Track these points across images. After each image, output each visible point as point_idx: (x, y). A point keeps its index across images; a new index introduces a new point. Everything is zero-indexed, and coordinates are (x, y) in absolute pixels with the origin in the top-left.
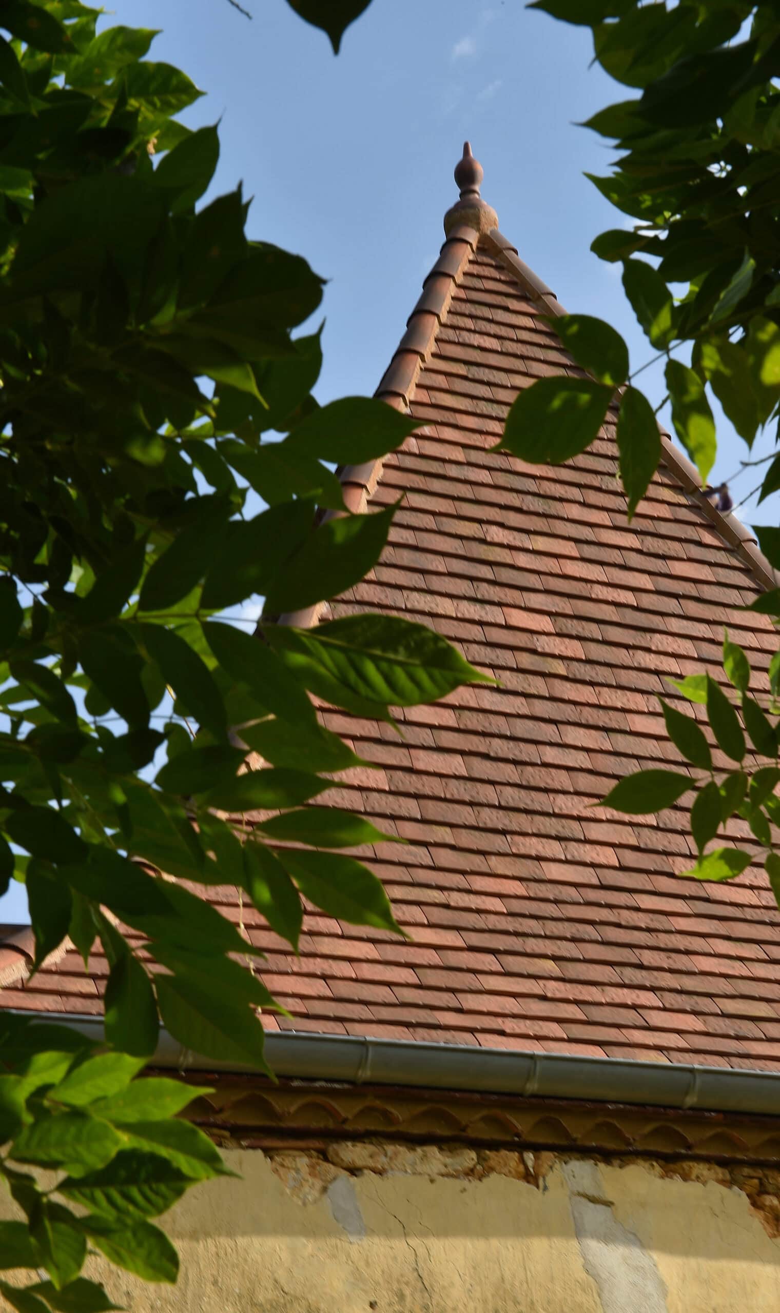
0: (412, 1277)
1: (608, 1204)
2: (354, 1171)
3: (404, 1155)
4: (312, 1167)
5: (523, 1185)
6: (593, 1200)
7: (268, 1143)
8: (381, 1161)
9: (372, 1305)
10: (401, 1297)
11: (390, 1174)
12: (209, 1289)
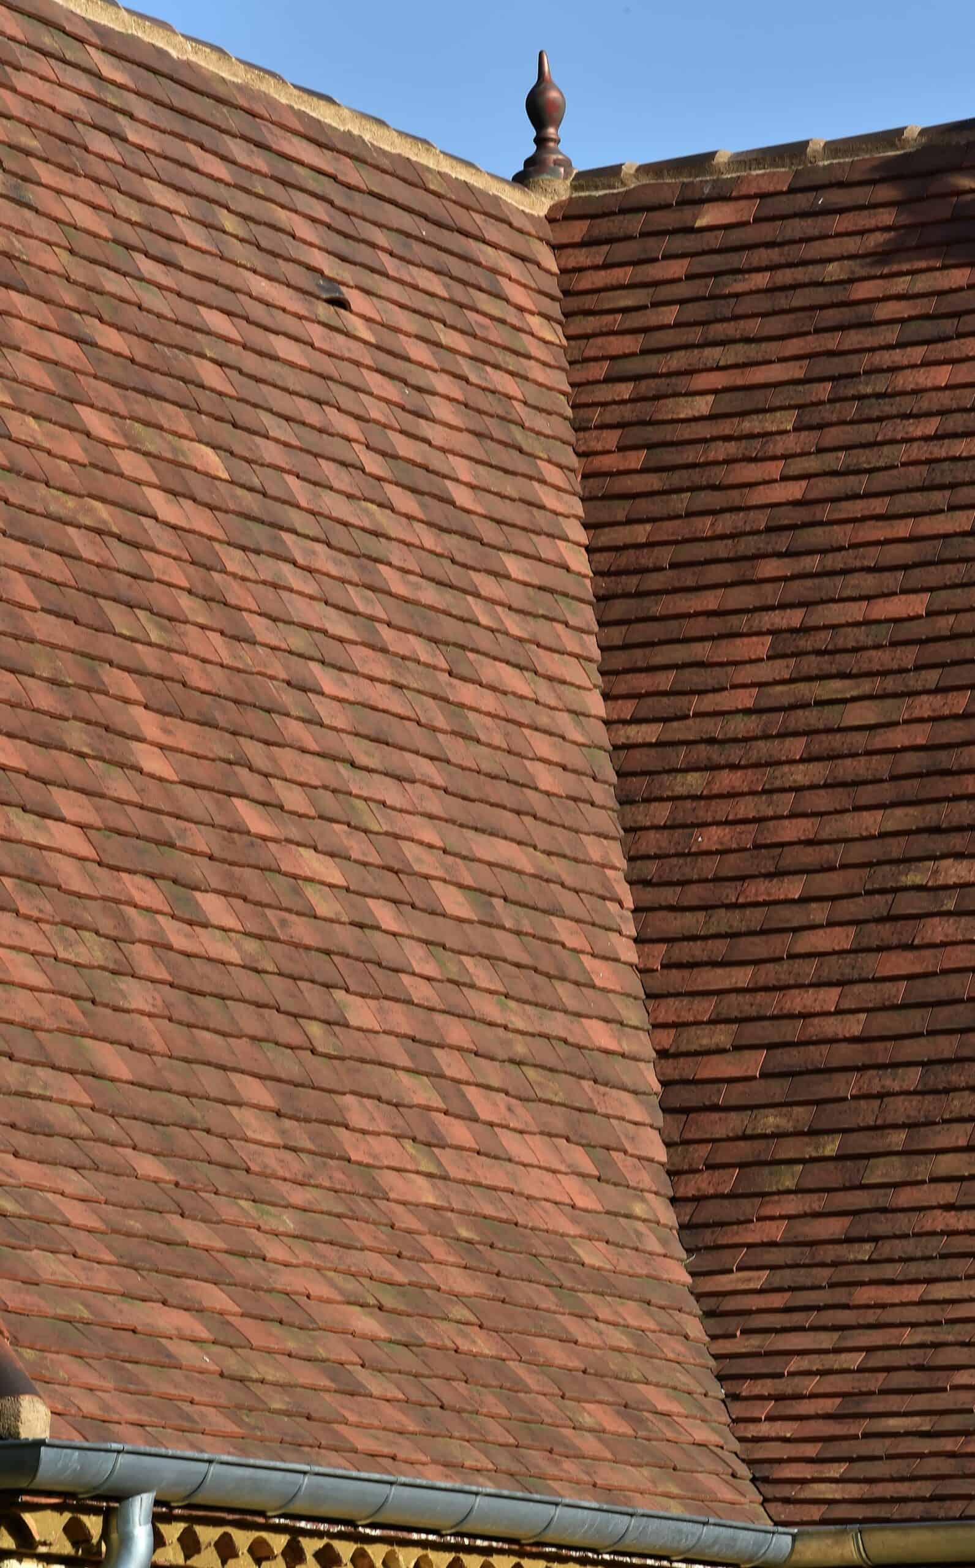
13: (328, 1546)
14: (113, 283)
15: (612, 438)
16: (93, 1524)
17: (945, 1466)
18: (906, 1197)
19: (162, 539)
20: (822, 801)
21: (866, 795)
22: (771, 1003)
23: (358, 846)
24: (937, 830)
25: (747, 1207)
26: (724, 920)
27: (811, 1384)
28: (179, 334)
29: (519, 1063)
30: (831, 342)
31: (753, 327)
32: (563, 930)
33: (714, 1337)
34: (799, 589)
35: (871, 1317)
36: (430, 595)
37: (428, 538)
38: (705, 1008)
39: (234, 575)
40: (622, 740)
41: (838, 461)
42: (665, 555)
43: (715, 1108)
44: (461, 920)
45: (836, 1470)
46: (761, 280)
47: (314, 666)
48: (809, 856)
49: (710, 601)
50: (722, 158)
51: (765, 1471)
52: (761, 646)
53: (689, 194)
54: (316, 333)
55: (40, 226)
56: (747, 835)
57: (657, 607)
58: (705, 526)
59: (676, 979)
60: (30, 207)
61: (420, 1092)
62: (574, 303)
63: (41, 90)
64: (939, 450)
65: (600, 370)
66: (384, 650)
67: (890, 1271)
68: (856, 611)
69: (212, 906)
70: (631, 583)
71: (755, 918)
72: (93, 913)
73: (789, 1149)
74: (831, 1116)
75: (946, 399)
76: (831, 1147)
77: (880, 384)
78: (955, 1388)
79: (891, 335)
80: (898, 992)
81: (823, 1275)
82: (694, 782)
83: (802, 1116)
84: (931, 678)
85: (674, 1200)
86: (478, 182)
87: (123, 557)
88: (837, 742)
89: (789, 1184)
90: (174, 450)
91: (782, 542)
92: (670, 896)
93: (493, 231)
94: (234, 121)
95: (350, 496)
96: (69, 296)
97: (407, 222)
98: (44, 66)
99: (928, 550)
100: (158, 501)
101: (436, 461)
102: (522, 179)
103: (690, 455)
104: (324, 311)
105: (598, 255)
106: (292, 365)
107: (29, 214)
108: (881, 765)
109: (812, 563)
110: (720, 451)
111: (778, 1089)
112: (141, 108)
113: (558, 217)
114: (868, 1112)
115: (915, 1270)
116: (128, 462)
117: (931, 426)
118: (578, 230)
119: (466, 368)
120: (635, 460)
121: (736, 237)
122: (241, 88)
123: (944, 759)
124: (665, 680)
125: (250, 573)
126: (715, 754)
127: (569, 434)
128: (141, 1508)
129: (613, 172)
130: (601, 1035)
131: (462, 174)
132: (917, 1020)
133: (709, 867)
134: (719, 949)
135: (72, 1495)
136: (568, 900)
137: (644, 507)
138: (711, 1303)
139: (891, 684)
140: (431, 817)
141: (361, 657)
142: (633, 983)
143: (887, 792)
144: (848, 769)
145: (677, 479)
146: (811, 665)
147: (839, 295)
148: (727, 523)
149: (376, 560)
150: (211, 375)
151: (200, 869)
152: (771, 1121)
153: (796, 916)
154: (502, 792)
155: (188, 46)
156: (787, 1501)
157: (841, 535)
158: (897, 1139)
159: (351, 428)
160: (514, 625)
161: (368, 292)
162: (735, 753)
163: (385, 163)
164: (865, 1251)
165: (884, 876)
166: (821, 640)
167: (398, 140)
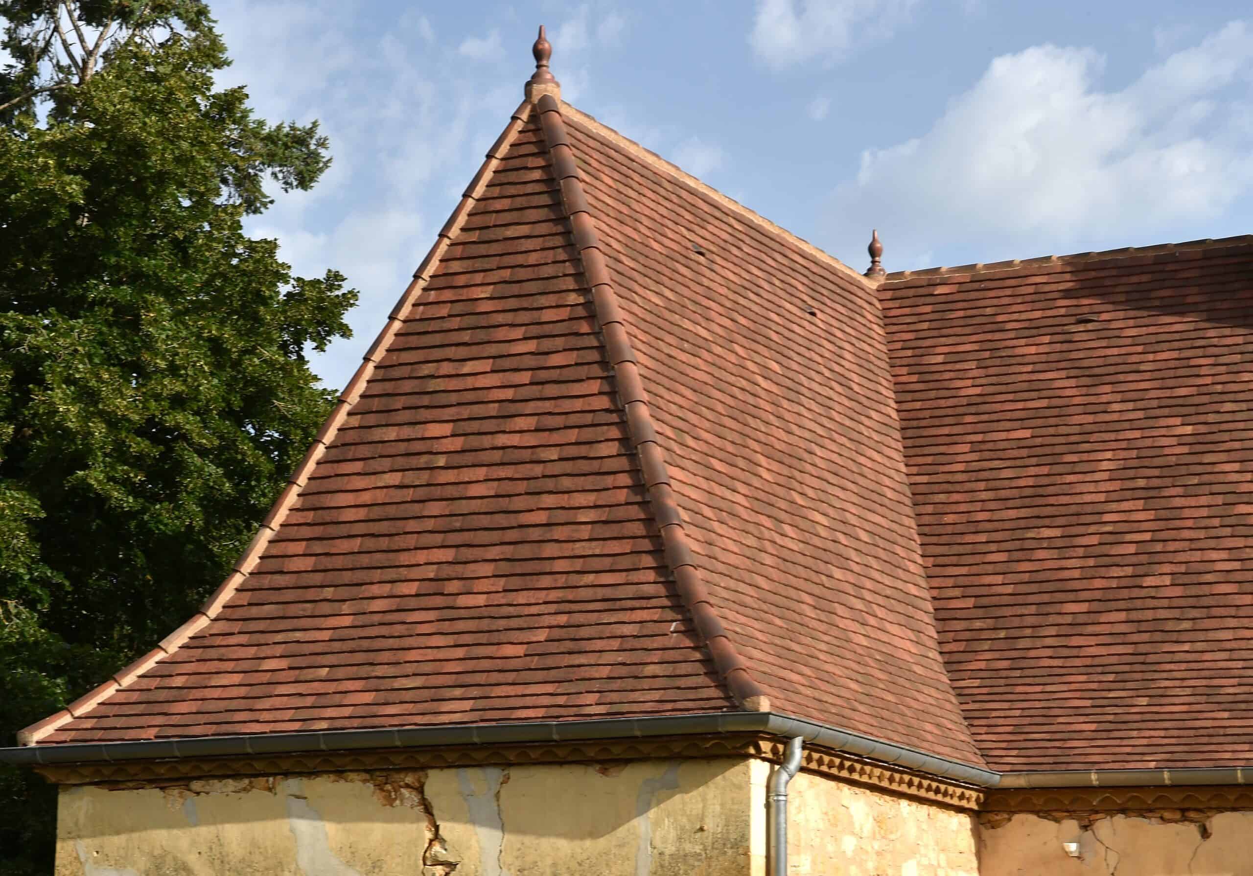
0: (216, 840)
1: (305, 798)
2: (198, 793)
3: (216, 784)
4: (180, 793)
5: (267, 793)
6: (298, 797)
7: (162, 785)
8: (208, 788)
9: (200, 853)
10: (211, 849)
11: (211, 794)
12: (137, 851)
13: (852, 765)
14: (742, 301)
15: (904, 370)
16: (781, 747)
17: (1058, 752)
18: (1032, 653)
19: (763, 394)
20: (992, 505)
21: (1010, 503)
22: (976, 580)
23: (831, 512)
24: (1038, 517)
25: (970, 656)
26: (956, 549)
27: (1001, 721)
28: (763, 321)
29: (888, 597)
30: (989, 336)
31: (958, 330)
32: (898, 550)
33: (961, 703)
34: (981, 427)
35: (1022, 697)
36: (848, 422)
37: (846, 402)
38: (950, 582)
39: (786, 409)
40: (912, 482)
41: (994, 380)
42: (927, 414)
43: (956, 619)
44: (866, 543)
45: (1014, 753)
46: (961, 314)
47: (813, 444)
48: (989, 526)
49: (946, 430)
50: (944, 269)
51: (986, 752)
52: (966, 448)
53: (932, 282)
54: (806, 324)
55: (718, 279)
56: (964, 518)
57: (925, 432)
58: (942, 403)
59: (938, 571)
60: (715, 272)
61: (859, 604)
62: (888, 321)
63: (716, 231)
64: (1034, 377)
65: (899, 345)
66: (835, 441)
67: (1028, 681)
68: (1004, 435)
69: (787, 529)
70: (915, 423)
71: (968, 549)
72: (751, 528)
73: (985, 635)
74: (1001, 623)
75: (1035, 359)
76: (1002, 634)
77: (1009, 352)
78: (1059, 723)
79: (1012, 335)
80: (1026, 577)
81: (1002, 682)
82: (942, 497)
83: (990, 623)
84: (1034, 461)
85: (941, 653)
86: (854, 275)
87: (751, 399)
88: (998, 484)
89: (986, 648)
90: (765, 362)
91: (973, 409)
92: (934, 540)
93: (860, 293)
94: (776, 246)
95: (820, 384)
96: (728, 304)
97: (833, 287)
98: (717, 223)
99: (1030, 414)
100: (760, 380)
101: (847, 373)
102: (866, 275)
103: (936, 377)
104: (808, 317)
105: (897, 303)
106: (800, 335)
107: (714, 274)
108: (1015, 493)
109: (985, 417)
110: (947, 376)
111: (980, 613)
112: (748, 240)
113: (882, 289)
114: (1016, 622)
115: (1038, 680)
116: (750, 365)
117: (1030, 368)
118: (889, 295)
119: (854, 341)
120: (914, 378)
121: (950, 298)
122: (778, 235)
123: (1040, 491)
124: (929, 460)
125: (790, 409)
126: (950, 487)
127: (887, 367)
128: (798, 742)
129: (900, 274)
130: (913, 590)
131: (848, 272)
132: (1034, 588)
133: (949, 529)
134: (954, 560)
135: (775, 735)
136: (900, 540)
137: (918, 396)
138: (959, 691)
139: (1018, 463)
140: (854, 504)
141: (827, 443)
142: (921, 571)
143: (1018, 503)
144: (1003, 494)
145: (931, 385)
146: (987, 455)
147: (991, 320)
148: (951, 402)
149: (830, 408)
150: (774, 337)
151: (783, 516)
152: (978, 624)
153: (985, 548)
154: (875, 497)
155: (761, 219)
156: (996, 763)
157: (998, 407)
158: (1028, 632)
159: (819, 359)
160: (875, 436)
161: (822, 311)
162: (958, 487)
163: (824, 265)
164: (1018, 673)
165: (1018, 534)
166: (990, 446)
167: (828, 258)
